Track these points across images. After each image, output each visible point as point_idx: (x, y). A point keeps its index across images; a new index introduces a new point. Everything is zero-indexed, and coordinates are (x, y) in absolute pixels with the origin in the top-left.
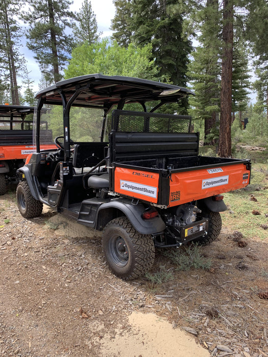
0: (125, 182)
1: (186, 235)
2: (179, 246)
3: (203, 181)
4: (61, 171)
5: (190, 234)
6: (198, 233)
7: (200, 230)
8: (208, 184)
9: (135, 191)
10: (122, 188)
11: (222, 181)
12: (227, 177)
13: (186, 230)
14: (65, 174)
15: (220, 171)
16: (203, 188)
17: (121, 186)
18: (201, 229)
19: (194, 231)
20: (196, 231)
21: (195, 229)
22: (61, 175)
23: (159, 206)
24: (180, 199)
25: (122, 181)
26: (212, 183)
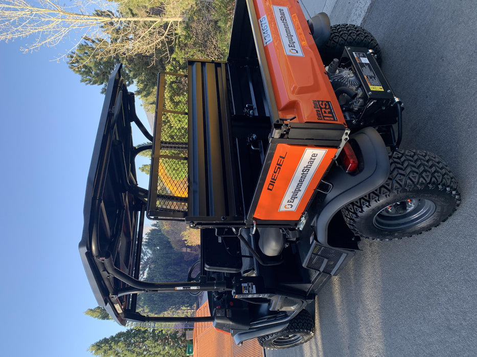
0: (285, 202)
1: (379, 88)
2: (400, 103)
3: (288, 53)
4: (250, 296)
5: (377, 81)
6: (372, 65)
7: (368, 62)
8: (292, 45)
10: (293, 209)
11: (283, 18)
12: (276, 9)
13: (372, 88)
14: (255, 291)
15: (266, 21)
16: (300, 54)
17: (290, 209)
18: (365, 60)
19: (372, 74)
20: (371, 70)
21: (367, 72)
22: (255, 296)
23: (343, 143)
24: (328, 102)
25: (282, 209)
26: (290, 36)
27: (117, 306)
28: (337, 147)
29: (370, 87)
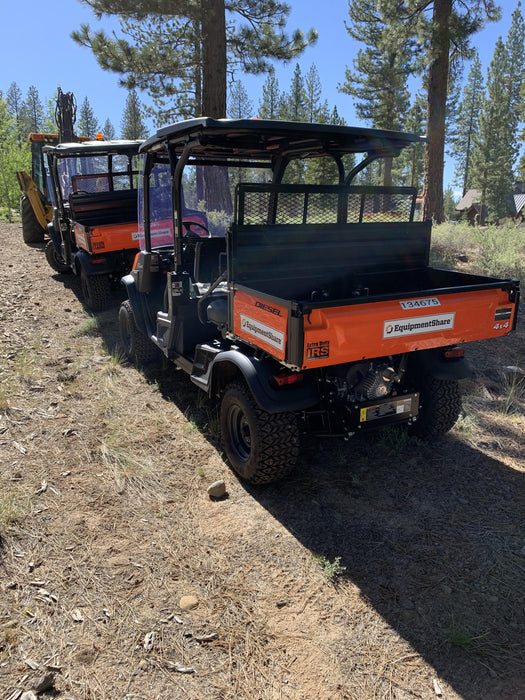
0: (247, 319)
1: (364, 418)
3: (387, 324)
4: (169, 290)
6: (395, 416)
7: (399, 412)
8: (399, 328)
9: (259, 336)
10: (242, 328)
11: (435, 323)
12: (450, 316)
13: (363, 411)
14: (175, 295)
15: (432, 304)
16: (386, 335)
17: (242, 325)
18: (400, 409)
19: (382, 413)
20: (388, 414)
21: (384, 409)
22: (170, 296)
23: (289, 366)
24: (328, 355)
25: (242, 317)
26: (410, 327)
27: (158, 147)
28: (286, 359)
29: (365, 409)
